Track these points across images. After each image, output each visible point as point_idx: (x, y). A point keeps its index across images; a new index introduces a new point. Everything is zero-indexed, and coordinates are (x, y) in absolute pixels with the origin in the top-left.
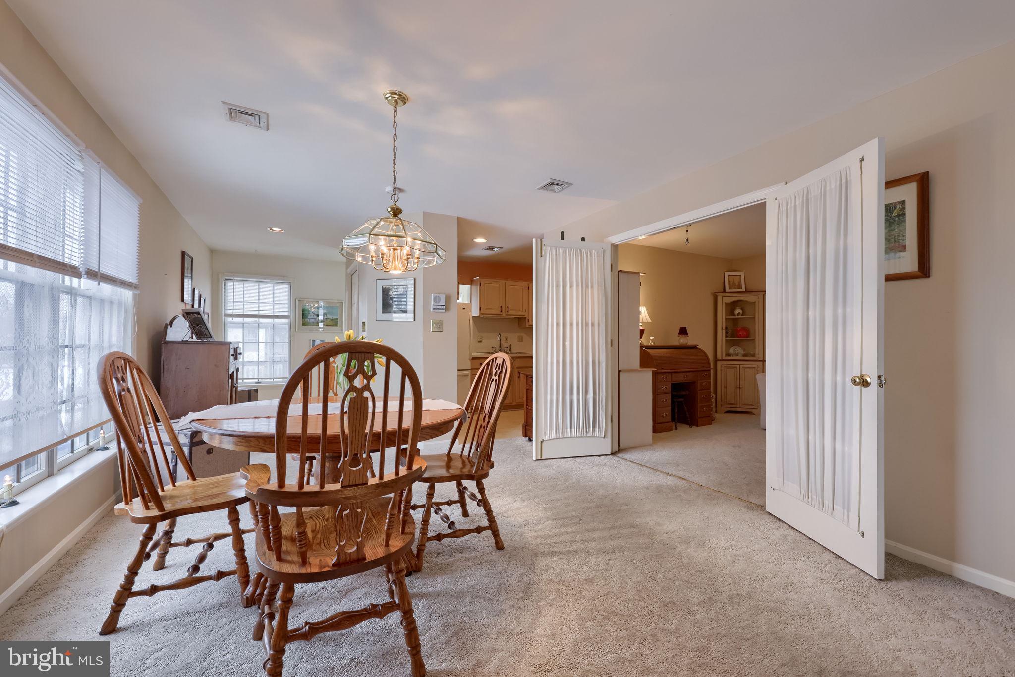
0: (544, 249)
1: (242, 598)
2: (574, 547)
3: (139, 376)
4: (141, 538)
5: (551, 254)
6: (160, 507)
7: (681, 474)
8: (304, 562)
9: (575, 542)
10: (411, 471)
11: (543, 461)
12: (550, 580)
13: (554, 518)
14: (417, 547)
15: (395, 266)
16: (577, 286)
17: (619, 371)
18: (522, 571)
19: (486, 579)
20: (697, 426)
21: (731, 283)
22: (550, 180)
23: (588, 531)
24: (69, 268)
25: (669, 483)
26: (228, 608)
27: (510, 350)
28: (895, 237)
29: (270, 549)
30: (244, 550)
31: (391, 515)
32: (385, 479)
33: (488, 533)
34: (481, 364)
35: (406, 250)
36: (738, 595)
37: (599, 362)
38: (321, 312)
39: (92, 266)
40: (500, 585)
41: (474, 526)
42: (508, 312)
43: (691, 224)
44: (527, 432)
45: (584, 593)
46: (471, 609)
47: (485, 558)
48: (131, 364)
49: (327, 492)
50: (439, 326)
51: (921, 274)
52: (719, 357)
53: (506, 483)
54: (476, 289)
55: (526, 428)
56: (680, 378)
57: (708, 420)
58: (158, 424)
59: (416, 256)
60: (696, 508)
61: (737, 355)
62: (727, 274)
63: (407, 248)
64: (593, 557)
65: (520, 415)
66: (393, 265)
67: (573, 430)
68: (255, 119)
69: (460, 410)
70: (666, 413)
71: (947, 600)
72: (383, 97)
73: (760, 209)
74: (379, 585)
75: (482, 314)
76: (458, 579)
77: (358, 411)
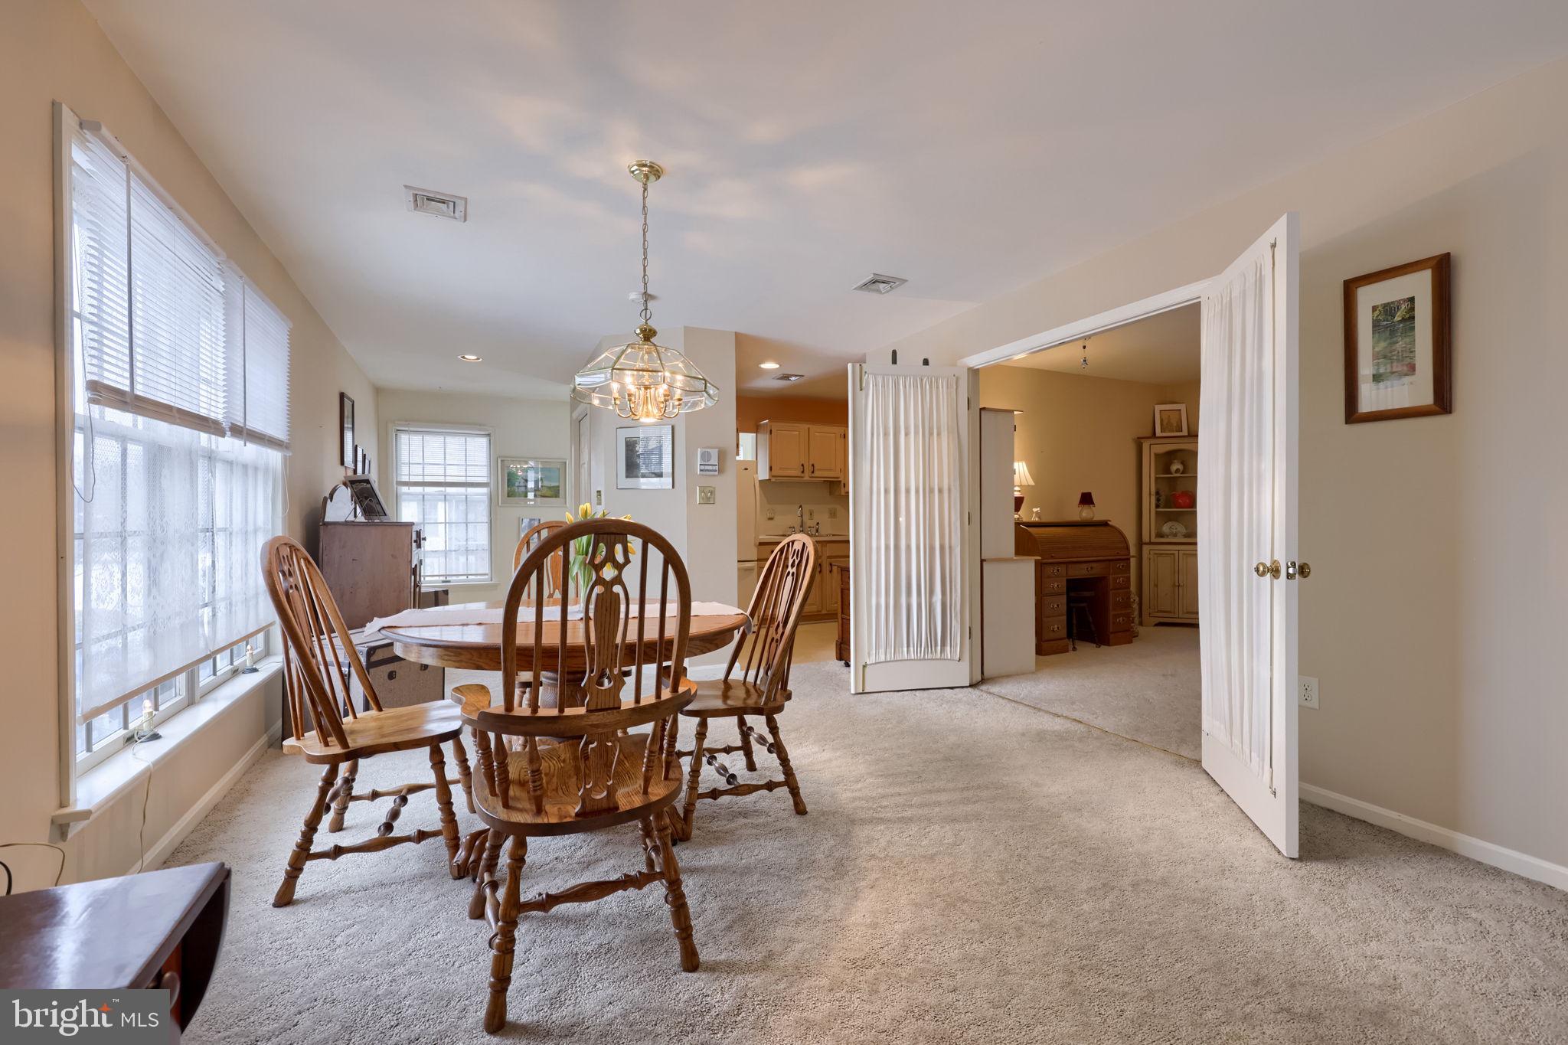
0: (865, 378)
1: (451, 866)
2: (909, 813)
3: (308, 569)
4: (320, 784)
5: (876, 385)
6: (344, 743)
7: (1077, 715)
8: (539, 810)
9: (911, 806)
10: (676, 694)
11: (867, 695)
12: (873, 856)
13: (881, 774)
14: (684, 808)
15: (647, 412)
16: (916, 433)
17: (982, 561)
18: (832, 843)
19: (781, 852)
20: (1109, 645)
21: (1165, 423)
22: (872, 276)
23: (930, 792)
24: (211, 424)
25: (1057, 728)
26: (432, 880)
27: (817, 531)
28: (1398, 352)
29: (493, 793)
30: (452, 804)
31: (651, 752)
32: (643, 703)
33: (784, 791)
34: (772, 552)
35: (662, 389)
36: (1148, 881)
37: (950, 547)
38: (531, 476)
39: (236, 420)
40: (801, 860)
41: (762, 782)
42: (813, 472)
43: (1089, 337)
44: (843, 654)
45: (920, 873)
46: (760, 889)
47: (778, 825)
48: (298, 553)
49: (567, 717)
50: (709, 497)
51: (1437, 408)
52: (1145, 538)
53: (810, 725)
54: (764, 438)
55: (841, 647)
56: (1081, 572)
57: (1127, 636)
58: (332, 635)
59: (677, 396)
60: (1095, 762)
61: (1175, 535)
62: (1158, 408)
63: (665, 387)
64: (937, 826)
65: (832, 628)
66: (645, 410)
67: (912, 649)
68: (448, 207)
69: (741, 616)
70: (1058, 625)
71: (1468, 895)
72: (628, 170)
73: (1191, 313)
74: (632, 856)
75: (773, 476)
76: (741, 851)
77: (607, 610)
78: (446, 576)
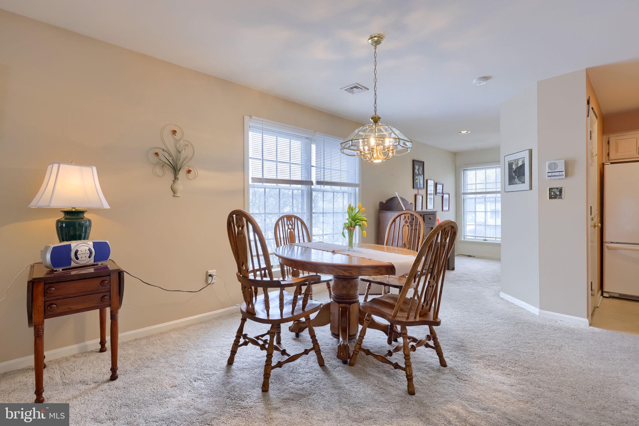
24: (305, 182)
39: (320, 180)
41: (394, 361)
50: (557, 193)
78: (485, 237)
